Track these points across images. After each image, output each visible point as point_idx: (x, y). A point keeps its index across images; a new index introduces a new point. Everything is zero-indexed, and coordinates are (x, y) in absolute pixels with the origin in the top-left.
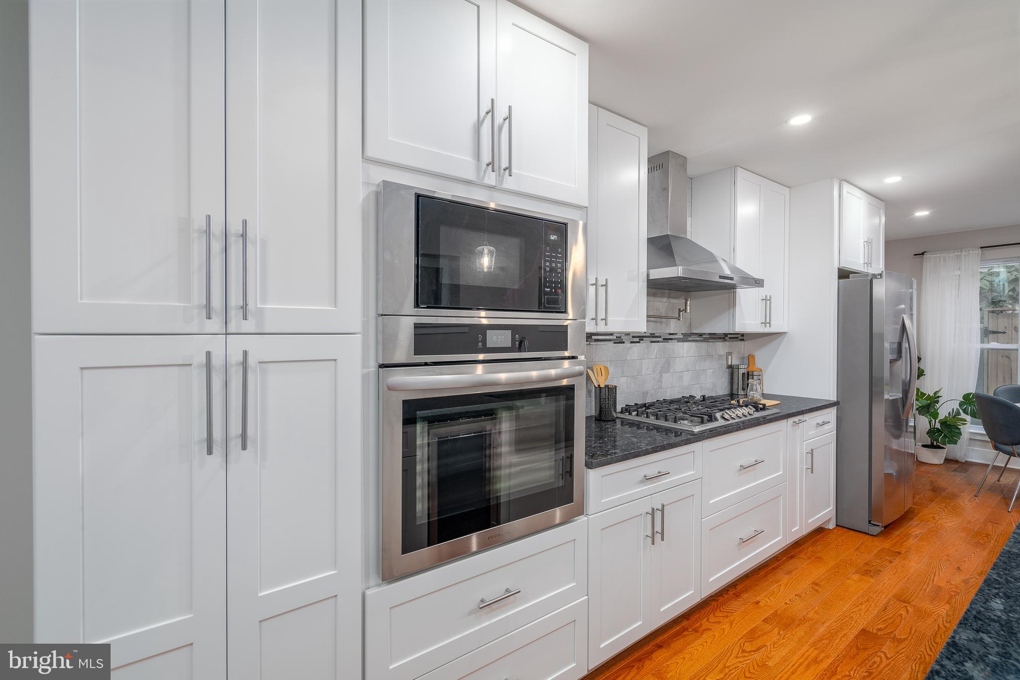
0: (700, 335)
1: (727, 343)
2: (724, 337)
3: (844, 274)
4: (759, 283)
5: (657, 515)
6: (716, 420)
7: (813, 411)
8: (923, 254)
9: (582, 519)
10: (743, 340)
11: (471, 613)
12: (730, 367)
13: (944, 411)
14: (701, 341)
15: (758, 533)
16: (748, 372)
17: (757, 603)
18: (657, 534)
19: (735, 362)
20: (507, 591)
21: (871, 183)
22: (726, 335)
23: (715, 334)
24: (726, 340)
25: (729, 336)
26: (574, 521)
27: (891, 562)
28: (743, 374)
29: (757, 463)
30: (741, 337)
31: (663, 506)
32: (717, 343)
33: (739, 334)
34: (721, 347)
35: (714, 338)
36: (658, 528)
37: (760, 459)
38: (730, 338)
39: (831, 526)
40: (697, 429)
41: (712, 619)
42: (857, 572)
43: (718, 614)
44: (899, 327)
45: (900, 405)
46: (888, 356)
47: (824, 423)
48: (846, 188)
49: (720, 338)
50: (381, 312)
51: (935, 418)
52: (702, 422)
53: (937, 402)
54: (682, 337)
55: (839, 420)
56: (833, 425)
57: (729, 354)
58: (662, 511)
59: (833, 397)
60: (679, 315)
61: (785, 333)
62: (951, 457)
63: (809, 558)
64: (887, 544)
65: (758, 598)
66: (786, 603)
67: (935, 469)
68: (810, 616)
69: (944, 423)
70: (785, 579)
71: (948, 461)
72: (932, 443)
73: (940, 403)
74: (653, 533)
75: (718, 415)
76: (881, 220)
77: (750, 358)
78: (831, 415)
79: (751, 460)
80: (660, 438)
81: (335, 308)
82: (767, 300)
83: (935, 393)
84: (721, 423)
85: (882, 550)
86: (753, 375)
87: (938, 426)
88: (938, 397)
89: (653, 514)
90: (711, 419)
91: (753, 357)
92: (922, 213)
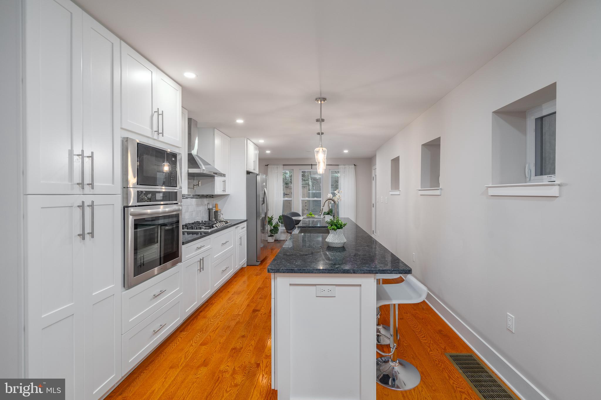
0: (199, 195)
1: (208, 199)
2: (207, 196)
3: (248, 173)
4: (224, 175)
5: (201, 261)
6: (214, 227)
7: (241, 223)
8: (268, 165)
9: (179, 264)
10: (213, 198)
11: (151, 300)
12: (209, 209)
13: (274, 222)
14: (199, 198)
15: (227, 268)
16: (216, 211)
17: (229, 291)
18: (201, 269)
19: (210, 207)
20: (161, 291)
21: (255, 141)
22: (207, 195)
23: (203, 195)
24: (207, 198)
25: (208, 196)
26: (177, 265)
27: (263, 271)
28: (214, 211)
29: (226, 242)
30: (212, 196)
31: (203, 258)
32: (204, 199)
33: (211, 195)
34: (206, 201)
35: (203, 197)
36: (202, 267)
37: (228, 241)
38: (209, 197)
39: (245, 266)
40: (209, 231)
41: (215, 300)
42: (255, 276)
43: (217, 298)
44: (264, 192)
45: (264, 219)
46: (261, 203)
47: (244, 228)
48: (249, 141)
49: (205, 197)
50: (124, 187)
51: (272, 226)
52: (210, 228)
53: (272, 219)
54: (192, 196)
55: (247, 226)
56: (245, 229)
57: (208, 204)
58: (203, 260)
59: (245, 219)
60: (194, 187)
61: (229, 194)
62: (276, 239)
63: (241, 276)
64: (262, 267)
65: (228, 290)
66: (237, 289)
67: (272, 244)
68: (244, 289)
69: (274, 227)
70: (235, 283)
71: (275, 240)
72: (271, 235)
73: (273, 220)
74: (201, 268)
75: (214, 226)
76: (257, 152)
77: (216, 206)
78: (245, 224)
79: (224, 242)
80: (195, 236)
81: (113, 184)
82: (224, 181)
83: (272, 217)
84: (216, 228)
85: (260, 269)
86: (218, 212)
87: (273, 228)
88: (273, 218)
89: (200, 261)
90: (213, 227)
91: (217, 204)
92: (268, 152)
